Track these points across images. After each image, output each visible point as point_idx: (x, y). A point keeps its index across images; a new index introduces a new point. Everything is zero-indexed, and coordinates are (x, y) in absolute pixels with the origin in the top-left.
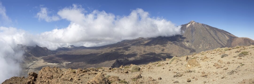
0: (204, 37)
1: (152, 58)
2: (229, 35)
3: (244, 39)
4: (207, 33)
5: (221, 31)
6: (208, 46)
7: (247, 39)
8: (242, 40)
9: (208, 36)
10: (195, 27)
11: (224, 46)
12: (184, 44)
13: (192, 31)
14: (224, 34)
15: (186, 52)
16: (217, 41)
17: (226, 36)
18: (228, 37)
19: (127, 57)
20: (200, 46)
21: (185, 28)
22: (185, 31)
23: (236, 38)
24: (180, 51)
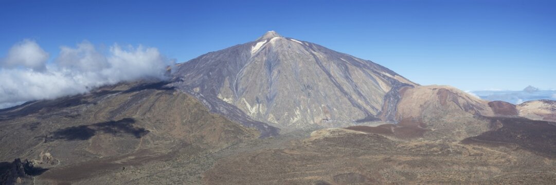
0: (308, 86)
1: (133, 157)
2: (389, 78)
3: (437, 90)
4: (318, 72)
5: (365, 66)
6: (322, 116)
7: (447, 90)
8: (433, 93)
9: (320, 84)
10: (280, 52)
11: (374, 113)
12: (240, 110)
13: (271, 64)
14: (372, 75)
15: (248, 137)
16: (350, 99)
17: (380, 82)
18: (388, 84)
19: (49, 152)
20: (294, 115)
21: (248, 57)
22: (248, 67)
23: (412, 86)
24: (227, 132)
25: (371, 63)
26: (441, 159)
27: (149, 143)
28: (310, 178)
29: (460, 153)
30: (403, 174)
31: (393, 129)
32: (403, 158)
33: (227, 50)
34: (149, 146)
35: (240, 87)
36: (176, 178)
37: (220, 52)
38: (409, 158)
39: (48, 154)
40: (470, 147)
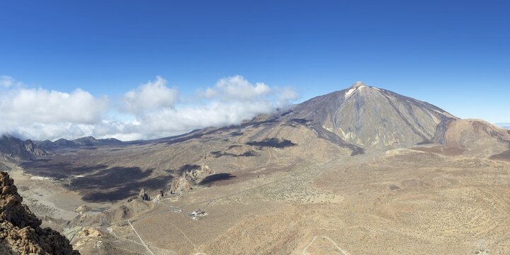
0: (384, 120)
1: (265, 169)
2: (439, 114)
3: (472, 122)
4: (391, 110)
5: (423, 106)
6: (394, 140)
7: (479, 122)
8: (469, 125)
9: (392, 118)
10: (364, 96)
11: (429, 138)
12: (338, 136)
13: (358, 105)
15: (343, 155)
16: (413, 129)
17: (433, 117)
18: (438, 118)
20: (374, 140)
21: (343, 99)
22: (343, 106)
23: (455, 120)
24: (329, 151)
25: (427, 103)
26: (475, 170)
27: (275, 159)
28: (385, 183)
29: (488, 166)
30: (449, 180)
31: (442, 149)
32: (449, 169)
33: (328, 95)
34: (275, 161)
35: (338, 120)
36: (294, 183)
37: (324, 96)
38: (453, 169)
39: (207, 167)
40: (495, 162)
